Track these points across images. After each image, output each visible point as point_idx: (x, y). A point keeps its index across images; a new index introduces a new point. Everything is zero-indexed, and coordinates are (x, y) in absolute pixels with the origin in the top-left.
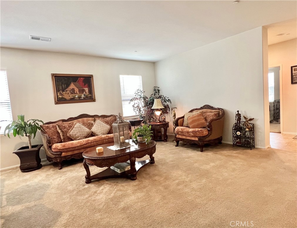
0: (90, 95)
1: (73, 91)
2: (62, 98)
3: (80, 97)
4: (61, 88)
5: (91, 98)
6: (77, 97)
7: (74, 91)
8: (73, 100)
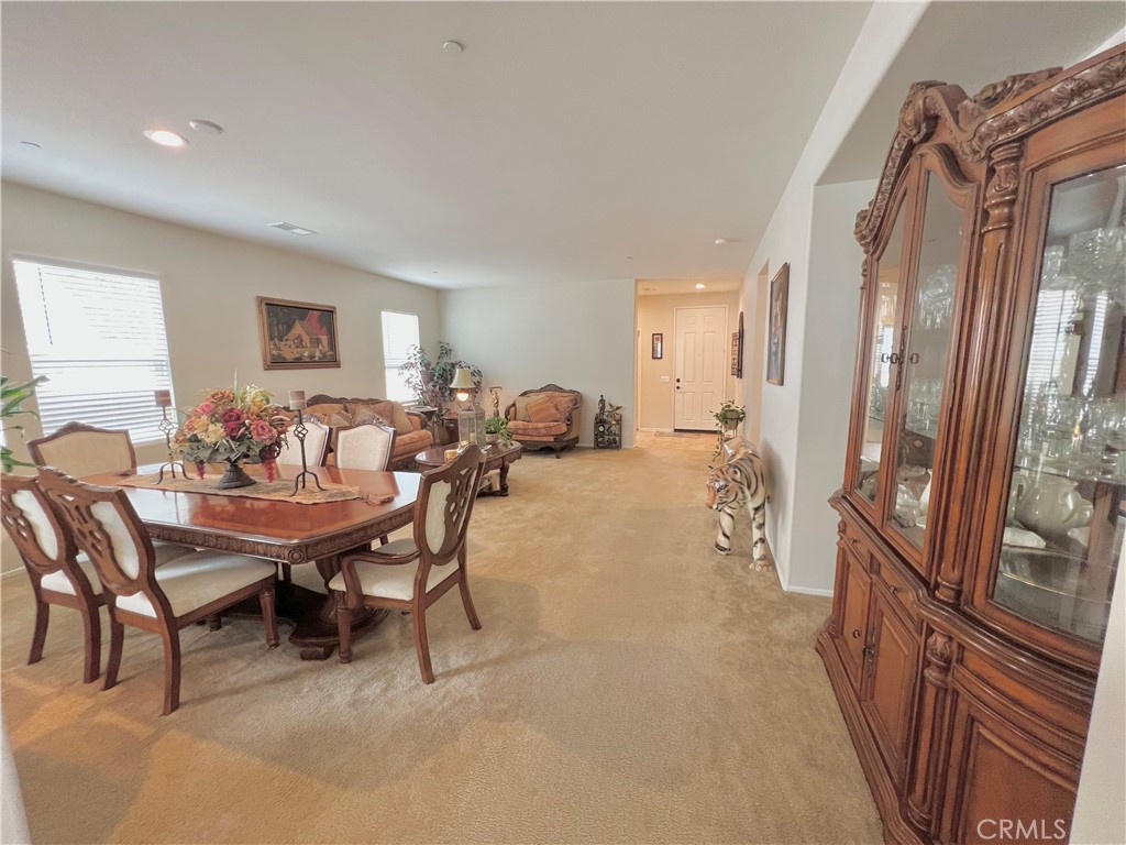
0: (331, 353)
1: (300, 343)
2: (279, 356)
3: (312, 357)
4: (276, 333)
5: (332, 361)
6: (306, 354)
7: (301, 341)
8: (298, 363)
